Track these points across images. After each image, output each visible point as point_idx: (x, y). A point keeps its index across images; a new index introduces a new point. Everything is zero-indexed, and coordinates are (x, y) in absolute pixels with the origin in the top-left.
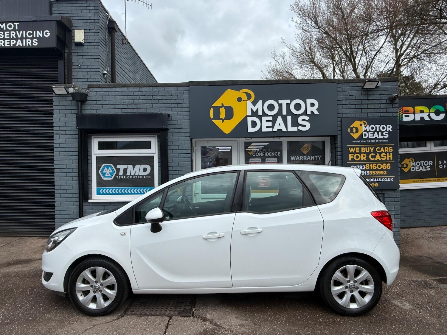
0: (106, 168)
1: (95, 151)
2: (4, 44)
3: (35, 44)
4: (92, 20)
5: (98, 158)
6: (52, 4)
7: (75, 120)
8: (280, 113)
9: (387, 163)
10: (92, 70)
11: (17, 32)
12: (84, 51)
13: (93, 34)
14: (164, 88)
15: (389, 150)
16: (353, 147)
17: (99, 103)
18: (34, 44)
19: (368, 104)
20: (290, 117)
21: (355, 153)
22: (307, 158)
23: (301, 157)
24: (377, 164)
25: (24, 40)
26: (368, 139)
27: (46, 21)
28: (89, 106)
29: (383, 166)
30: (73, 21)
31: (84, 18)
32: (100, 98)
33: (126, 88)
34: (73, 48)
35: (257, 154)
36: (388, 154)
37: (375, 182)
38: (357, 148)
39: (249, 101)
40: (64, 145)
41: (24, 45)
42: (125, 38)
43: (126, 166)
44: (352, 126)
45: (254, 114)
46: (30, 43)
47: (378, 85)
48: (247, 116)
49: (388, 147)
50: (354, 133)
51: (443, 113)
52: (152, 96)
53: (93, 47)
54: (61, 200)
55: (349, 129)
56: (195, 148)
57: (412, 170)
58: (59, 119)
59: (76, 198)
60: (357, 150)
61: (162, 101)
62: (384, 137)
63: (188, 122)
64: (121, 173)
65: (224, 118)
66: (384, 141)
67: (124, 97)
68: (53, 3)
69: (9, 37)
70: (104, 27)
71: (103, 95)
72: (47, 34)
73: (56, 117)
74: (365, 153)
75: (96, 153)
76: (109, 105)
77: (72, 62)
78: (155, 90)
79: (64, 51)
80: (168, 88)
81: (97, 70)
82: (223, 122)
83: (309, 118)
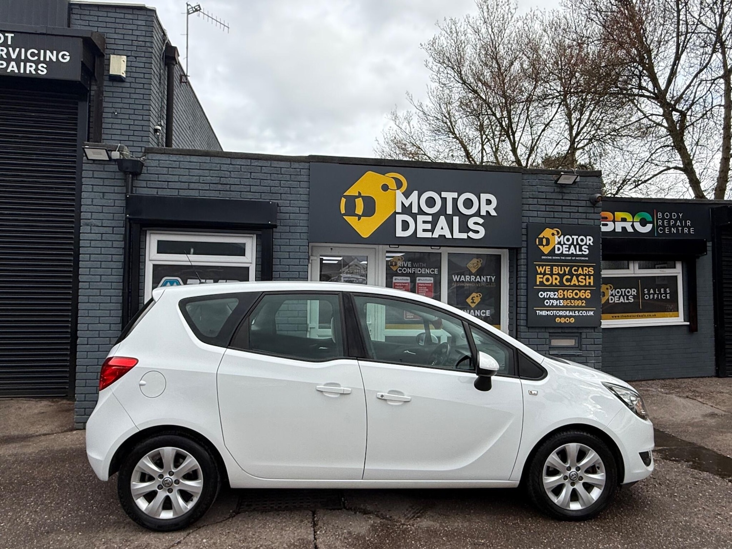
0: (168, 284)
1: (152, 255)
3: (42, 71)
4: (141, 42)
5: (156, 268)
6: (72, 9)
7: (123, 203)
8: (443, 210)
9: (586, 290)
10: (136, 123)
11: (10, 49)
12: (125, 90)
13: (142, 65)
14: (269, 162)
15: (589, 271)
16: (543, 266)
17: (162, 178)
18: (39, 72)
19: (562, 206)
20: (458, 217)
21: (545, 274)
22: (475, 279)
23: (467, 276)
24: (573, 290)
25: (22, 64)
26: (562, 254)
27: (63, 36)
28: (145, 182)
29: (581, 294)
30: (107, 41)
32: (165, 171)
33: (208, 158)
34: (104, 84)
35: (405, 270)
36: (587, 277)
37: (570, 317)
38: (547, 267)
39: (399, 191)
40: (99, 244)
41: (22, 71)
44: (541, 236)
45: (407, 210)
46: (32, 69)
47: (576, 180)
48: (396, 213)
49: (588, 267)
50: (544, 246)
51: (650, 223)
52: (251, 173)
53: (141, 86)
54: (88, 334)
55: (537, 239)
57: (610, 302)
58: (92, 201)
60: (547, 270)
61: (266, 183)
62: (583, 252)
63: (305, 217)
65: (360, 214)
66: (583, 258)
67: (204, 171)
68: (73, 7)
70: (159, 54)
71: (170, 166)
72: (65, 57)
73: (86, 197)
74: (558, 274)
75: (153, 258)
76: (179, 183)
77: (104, 106)
78: (256, 164)
79: (90, 88)
80: (276, 162)
81: (146, 123)
82: (359, 220)
83: (483, 221)
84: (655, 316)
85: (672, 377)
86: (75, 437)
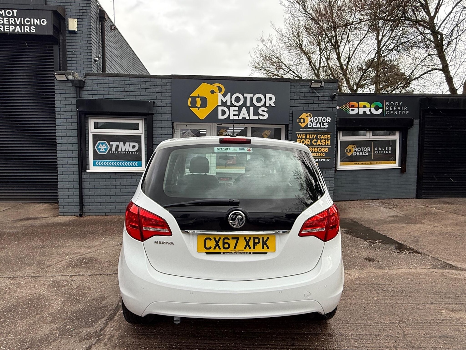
0: (101, 145)
1: (91, 129)
2: (4, 29)
3: (33, 31)
4: (84, 10)
5: (94, 136)
7: (75, 103)
8: (244, 104)
9: (325, 148)
10: (84, 57)
11: (16, 19)
12: (77, 38)
13: (86, 24)
14: (150, 79)
15: (327, 137)
16: (301, 134)
17: (94, 89)
18: (31, 31)
19: (314, 100)
20: (253, 108)
21: (302, 139)
24: (318, 148)
25: (23, 27)
26: (312, 128)
27: (42, 10)
28: (86, 91)
29: (322, 150)
30: (67, 10)
31: (77, 8)
32: (96, 85)
33: (118, 78)
34: (67, 35)
38: (303, 135)
39: (220, 93)
40: (65, 124)
41: (23, 31)
42: (114, 25)
43: (118, 143)
44: (300, 117)
45: (224, 104)
46: (28, 30)
47: (322, 85)
48: (218, 106)
49: (327, 134)
50: (302, 123)
51: (381, 108)
52: (140, 85)
53: (86, 36)
54: (63, 169)
55: (298, 119)
56: (176, 130)
57: (354, 155)
58: (60, 102)
59: (76, 168)
60: (303, 136)
62: (325, 127)
63: (170, 108)
64: (114, 149)
65: (199, 107)
66: (324, 130)
67: (116, 85)
69: (8, 23)
70: (95, 16)
71: (98, 83)
72: (44, 22)
73: (57, 100)
74: (310, 139)
75: (92, 131)
76: (104, 91)
77: (67, 48)
78: (143, 80)
79: (59, 38)
80: (153, 79)
81: (89, 57)
82: (198, 110)
83: (267, 109)
84: (381, 163)
85: (388, 198)
86: (59, 219)
